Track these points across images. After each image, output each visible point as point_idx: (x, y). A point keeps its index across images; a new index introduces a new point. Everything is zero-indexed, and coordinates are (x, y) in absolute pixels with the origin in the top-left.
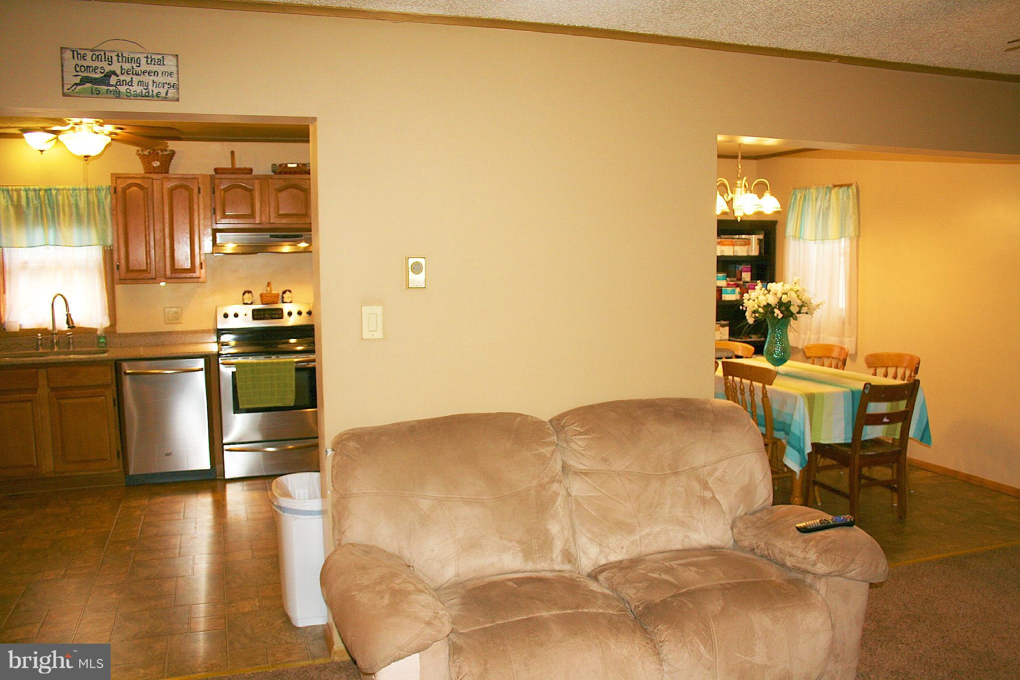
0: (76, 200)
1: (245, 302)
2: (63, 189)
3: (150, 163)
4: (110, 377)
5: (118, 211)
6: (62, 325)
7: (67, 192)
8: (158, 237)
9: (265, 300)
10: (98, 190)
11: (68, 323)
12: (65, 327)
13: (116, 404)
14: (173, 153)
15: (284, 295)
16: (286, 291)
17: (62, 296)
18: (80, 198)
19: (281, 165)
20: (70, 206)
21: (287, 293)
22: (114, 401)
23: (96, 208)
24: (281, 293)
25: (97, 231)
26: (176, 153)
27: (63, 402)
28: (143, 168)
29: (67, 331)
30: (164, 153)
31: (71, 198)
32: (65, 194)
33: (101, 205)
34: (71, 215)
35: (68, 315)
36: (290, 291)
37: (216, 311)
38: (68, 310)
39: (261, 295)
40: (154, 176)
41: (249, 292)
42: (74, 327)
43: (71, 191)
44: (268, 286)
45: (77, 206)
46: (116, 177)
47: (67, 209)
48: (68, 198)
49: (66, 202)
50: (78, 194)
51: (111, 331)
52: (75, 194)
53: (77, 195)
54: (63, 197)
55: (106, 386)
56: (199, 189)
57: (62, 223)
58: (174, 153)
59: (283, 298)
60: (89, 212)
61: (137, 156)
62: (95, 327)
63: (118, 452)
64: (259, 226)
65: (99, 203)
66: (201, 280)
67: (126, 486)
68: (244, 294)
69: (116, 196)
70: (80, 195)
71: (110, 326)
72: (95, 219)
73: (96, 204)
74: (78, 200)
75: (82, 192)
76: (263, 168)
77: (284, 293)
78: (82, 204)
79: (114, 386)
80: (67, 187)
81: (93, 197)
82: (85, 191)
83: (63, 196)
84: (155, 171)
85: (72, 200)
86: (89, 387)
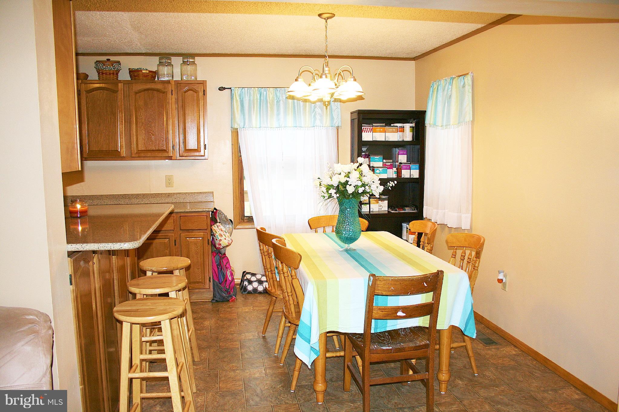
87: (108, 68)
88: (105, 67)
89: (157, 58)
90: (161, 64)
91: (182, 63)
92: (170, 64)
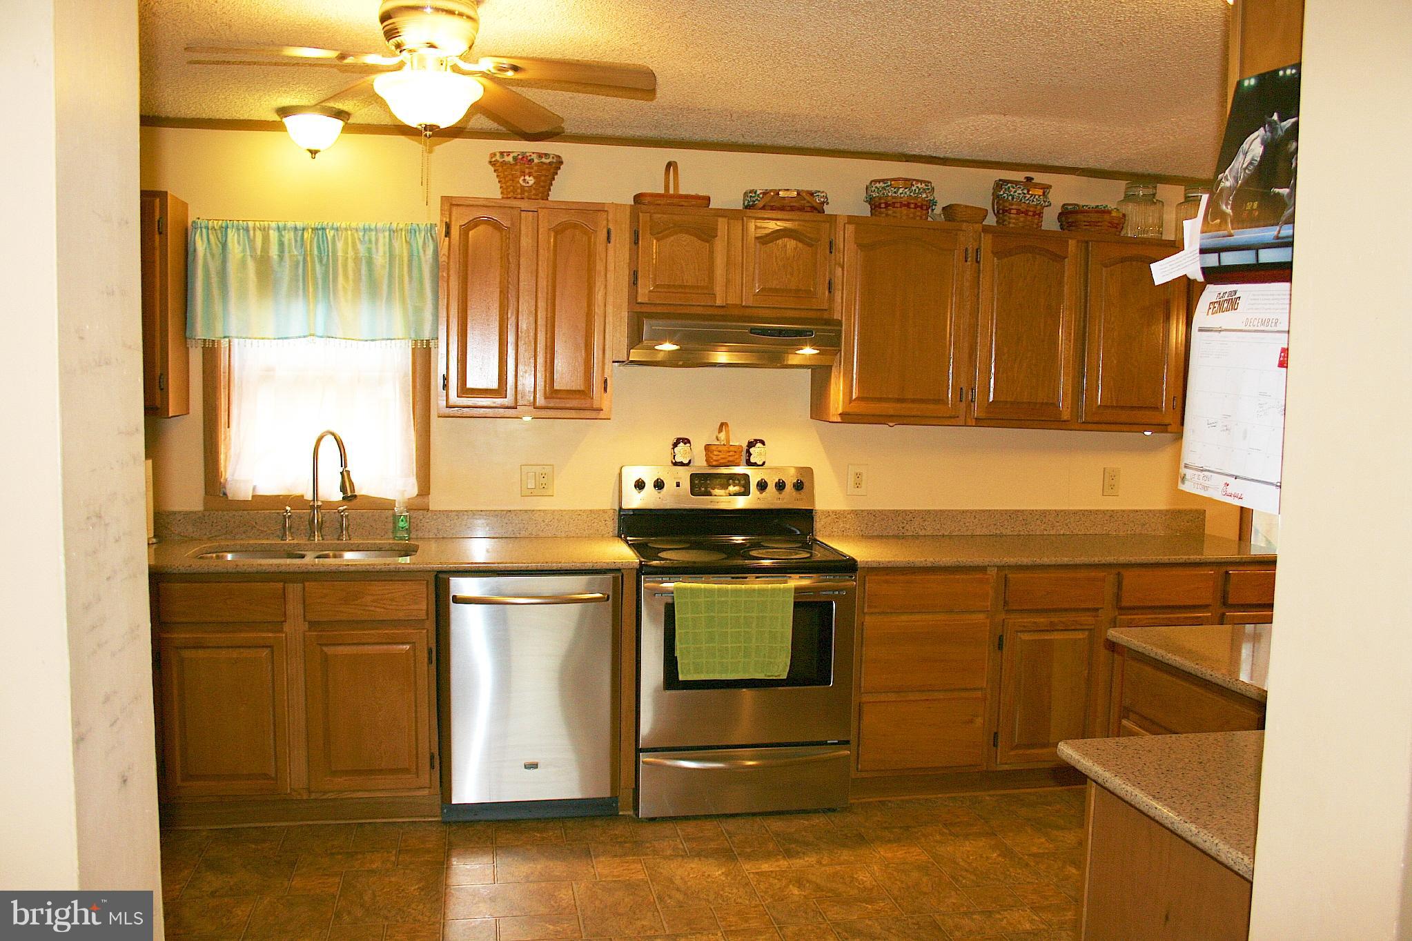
0: (369, 250)
1: (678, 459)
2: (346, 229)
3: (514, 179)
4: (422, 606)
5: (452, 272)
6: (331, 491)
7: (352, 235)
8: (523, 325)
9: (715, 458)
10: (412, 231)
11: (343, 489)
12: (337, 496)
13: (434, 658)
14: (559, 162)
15: (752, 450)
16: (756, 441)
17: (333, 434)
18: (377, 249)
19: (765, 193)
20: (357, 260)
21: (759, 445)
22: (430, 652)
23: (406, 269)
24: (745, 445)
25: (405, 308)
26: (564, 163)
27: (330, 650)
28: (499, 191)
29: (338, 504)
30: (544, 160)
31: (359, 246)
32: (350, 237)
33: (415, 263)
34: (357, 280)
35: (345, 473)
36: (763, 443)
37: (620, 475)
38: (344, 462)
39: (707, 447)
40: (523, 204)
41: (686, 441)
42: (356, 496)
43: (361, 234)
44: (720, 430)
45: (370, 262)
46: (450, 204)
47: (351, 264)
48: (354, 244)
49: (351, 253)
50: (373, 239)
51: (419, 507)
52: (367, 238)
53: (370, 241)
54: (346, 243)
55: (418, 623)
56: (609, 232)
57: (341, 293)
58: (561, 163)
59: (750, 455)
60: (391, 276)
61: (491, 167)
62: (389, 495)
63: (432, 757)
64: (721, 312)
65: (411, 256)
66: (602, 415)
67: (445, 823)
68: (675, 445)
69: (450, 240)
70: (377, 240)
71: (417, 495)
72: (402, 290)
73: (406, 259)
74: (374, 250)
75: (381, 235)
76: (727, 196)
77: (751, 444)
78: (380, 259)
79: (431, 625)
80: (354, 225)
81: (400, 247)
82: (387, 234)
83: (346, 239)
84: (522, 193)
85: (362, 249)
86: (383, 623)
87: (1035, 200)
88: (1029, 196)
89: (1122, 184)
90: (1128, 198)
91: (1183, 200)
92: (1151, 200)
